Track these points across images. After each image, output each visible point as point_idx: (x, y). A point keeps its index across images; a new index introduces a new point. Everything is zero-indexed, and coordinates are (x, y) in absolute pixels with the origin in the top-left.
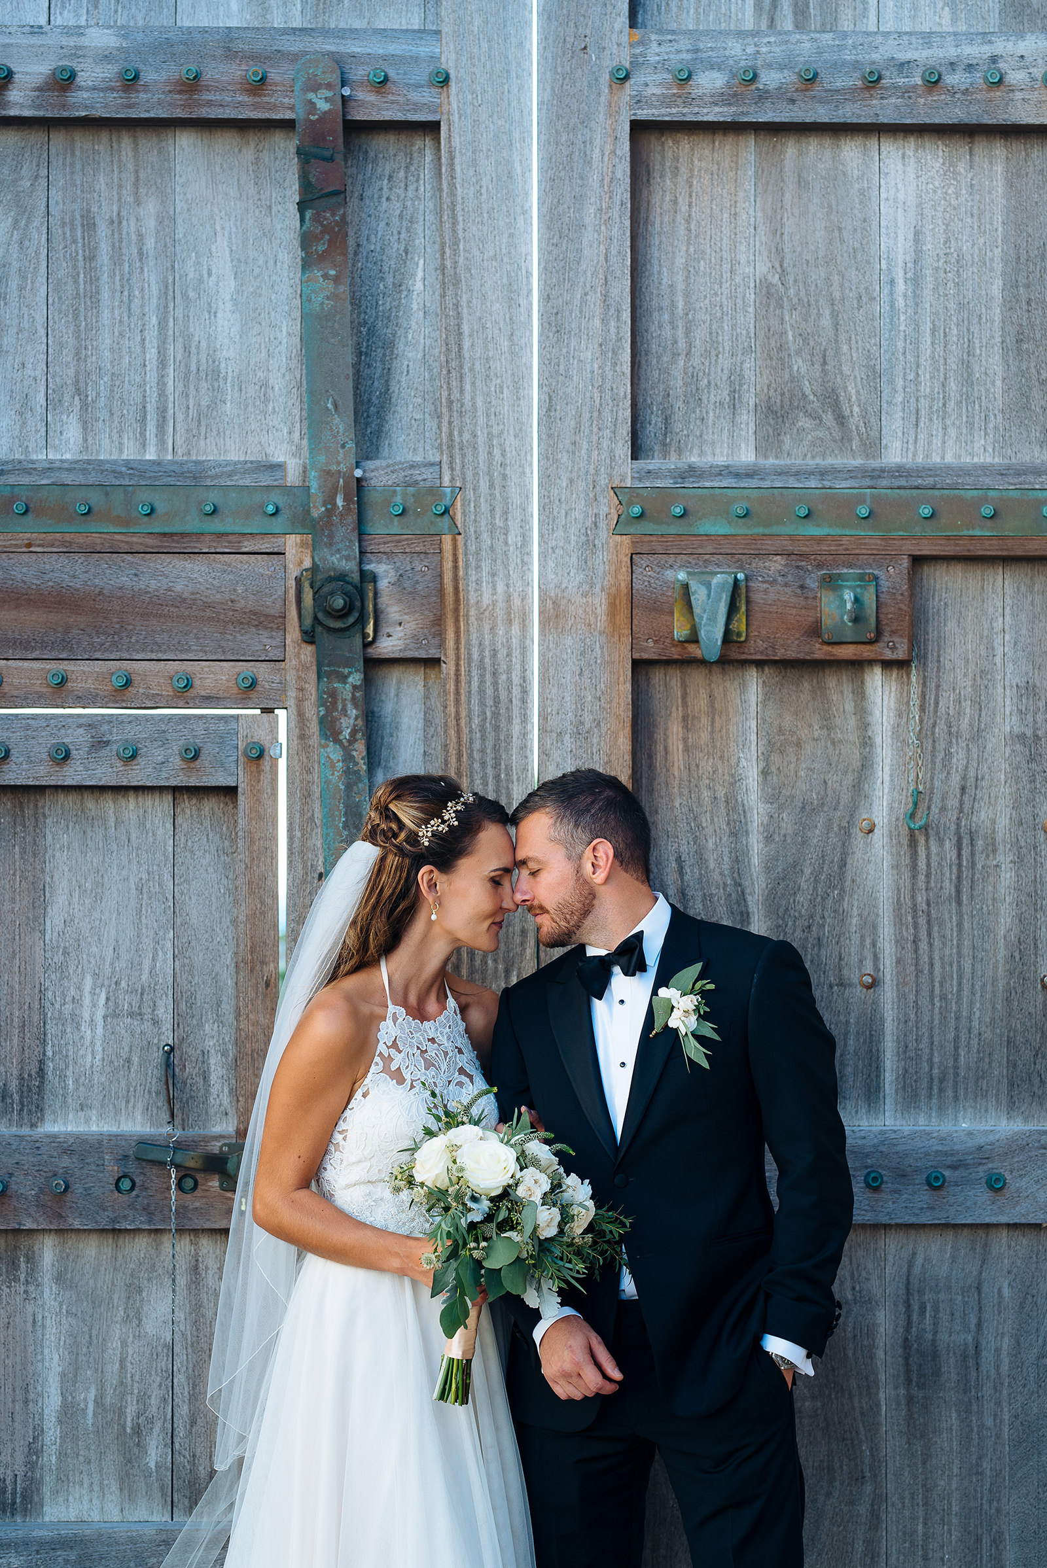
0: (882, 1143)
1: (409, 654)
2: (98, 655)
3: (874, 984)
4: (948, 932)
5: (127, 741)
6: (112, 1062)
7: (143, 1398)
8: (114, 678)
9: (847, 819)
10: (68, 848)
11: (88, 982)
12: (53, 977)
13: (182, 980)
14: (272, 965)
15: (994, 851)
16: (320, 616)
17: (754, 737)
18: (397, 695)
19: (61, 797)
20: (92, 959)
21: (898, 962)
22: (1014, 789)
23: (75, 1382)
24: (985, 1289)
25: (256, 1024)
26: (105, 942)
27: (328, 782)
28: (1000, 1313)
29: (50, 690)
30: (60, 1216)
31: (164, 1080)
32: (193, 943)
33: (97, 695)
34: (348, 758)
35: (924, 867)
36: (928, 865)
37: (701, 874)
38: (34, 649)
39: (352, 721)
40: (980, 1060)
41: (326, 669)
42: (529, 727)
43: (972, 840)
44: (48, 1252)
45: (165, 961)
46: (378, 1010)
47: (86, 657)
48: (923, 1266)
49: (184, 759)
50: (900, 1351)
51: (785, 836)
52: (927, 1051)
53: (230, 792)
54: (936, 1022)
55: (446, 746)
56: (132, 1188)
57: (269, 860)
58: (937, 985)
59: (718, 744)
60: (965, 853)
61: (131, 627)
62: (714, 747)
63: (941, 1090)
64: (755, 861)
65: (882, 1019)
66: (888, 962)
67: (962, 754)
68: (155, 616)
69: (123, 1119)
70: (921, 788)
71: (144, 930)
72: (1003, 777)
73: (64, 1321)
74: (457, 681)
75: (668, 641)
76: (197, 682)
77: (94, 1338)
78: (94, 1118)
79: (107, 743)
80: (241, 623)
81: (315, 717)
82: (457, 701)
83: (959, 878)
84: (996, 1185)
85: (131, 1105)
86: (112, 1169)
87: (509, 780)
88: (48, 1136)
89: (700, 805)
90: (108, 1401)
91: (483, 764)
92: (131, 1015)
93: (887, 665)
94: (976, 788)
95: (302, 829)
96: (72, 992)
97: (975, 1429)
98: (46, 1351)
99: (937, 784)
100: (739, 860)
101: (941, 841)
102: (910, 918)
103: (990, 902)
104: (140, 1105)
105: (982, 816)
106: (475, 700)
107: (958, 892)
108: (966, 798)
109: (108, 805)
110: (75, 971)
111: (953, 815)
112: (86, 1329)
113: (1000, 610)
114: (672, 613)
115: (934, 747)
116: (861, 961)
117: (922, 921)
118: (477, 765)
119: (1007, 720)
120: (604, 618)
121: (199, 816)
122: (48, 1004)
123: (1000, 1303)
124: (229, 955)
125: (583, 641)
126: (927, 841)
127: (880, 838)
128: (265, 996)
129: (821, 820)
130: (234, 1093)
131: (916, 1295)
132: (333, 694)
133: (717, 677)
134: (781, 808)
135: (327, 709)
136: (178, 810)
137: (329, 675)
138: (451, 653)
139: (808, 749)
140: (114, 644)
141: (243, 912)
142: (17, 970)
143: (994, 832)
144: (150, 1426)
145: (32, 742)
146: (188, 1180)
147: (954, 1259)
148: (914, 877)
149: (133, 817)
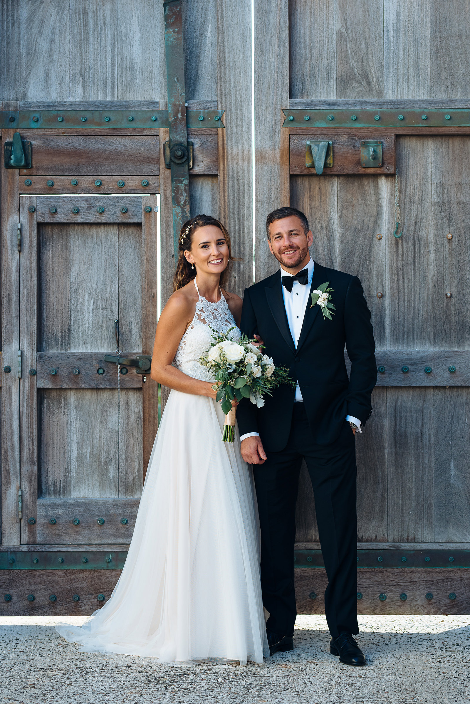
0: (385, 355)
1: (206, 173)
2: (90, 174)
3: (382, 296)
4: (410, 277)
5: (100, 206)
6: (95, 326)
7: (108, 452)
8: (95, 182)
9: (372, 234)
10: (79, 247)
11: (87, 296)
12: (73, 294)
13: (121, 295)
14: (155, 289)
15: (428, 246)
16: (172, 158)
17: (336, 204)
18: (202, 188)
19: (76, 227)
20: (88, 288)
21: (391, 288)
22: (435, 222)
23: (82, 446)
24: (424, 411)
25: (149, 311)
26: (93, 282)
27: (175, 221)
28: (430, 420)
29: (72, 187)
30: (77, 383)
31: (115, 333)
32: (126, 282)
33: (89, 189)
34: (183, 212)
35: (401, 252)
36: (403, 251)
37: (316, 255)
38: (66, 172)
39: (184, 198)
40: (423, 325)
41: (175, 178)
42: (251, 200)
43: (419, 242)
44: (72, 397)
45: (115, 288)
46: (195, 298)
47: (85, 174)
48: (401, 403)
49: (122, 213)
50: (393, 435)
51: (348, 241)
52: (402, 322)
53: (139, 225)
54: (406, 311)
55: (220, 207)
56: (103, 373)
57: (154, 250)
58: (406, 297)
59: (323, 206)
60: (417, 247)
61: (102, 163)
62: (321, 207)
63: (408, 336)
64: (337, 250)
65: (385, 309)
66: (387, 288)
67: (415, 209)
68: (111, 159)
69: (100, 348)
70: (399, 222)
71: (107, 277)
72: (431, 218)
73: (78, 423)
74: (224, 183)
75: (303, 167)
76: (126, 184)
77: (89, 429)
78: (89, 347)
79: (93, 207)
80: (143, 162)
81: (171, 197)
82: (224, 190)
83: (414, 256)
84: (428, 372)
85: (103, 342)
86: (96, 366)
87: (244, 220)
88: (72, 353)
89: (316, 229)
90: (95, 453)
91: (234, 214)
92: (102, 309)
93: (387, 176)
94: (421, 222)
95: (166, 238)
96: (81, 300)
97: (421, 464)
98: (72, 434)
99: (406, 221)
100: (331, 250)
101: (407, 242)
102: (396, 272)
103: (426, 265)
104: (106, 342)
105: (423, 233)
106: (231, 190)
107: (414, 262)
108: (417, 226)
109: (94, 230)
110: (81, 292)
111: (412, 233)
112: (87, 426)
113: (430, 155)
114: (305, 157)
115: (405, 207)
116: (377, 288)
117: (400, 273)
118: (231, 214)
119: (433, 196)
120: (279, 158)
121: (128, 234)
122: (71, 305)
123: (430, 417)
124: (139, 286)
125: (271, 167)
126: (402, 242)
127: (384, 241)
128: (153, 301)
129: (362, 235)
130: (141, 338)
131: (398, 413)
132: (177, 188)
133: (322, 181)
134: (347, 230)
135: (175, 193)
136: (120, 232)
137: (176, 180)
138: (222, 172)
139: (357, 208)
140: (96, 170)
141: (144, 270)
142: (60, 292)
143: (427, 239)
144: (110, 462)
145: (65, 206)
146: (124, 369)
147: (413, 400)
148: (397, 256)
149: (103, 235)
